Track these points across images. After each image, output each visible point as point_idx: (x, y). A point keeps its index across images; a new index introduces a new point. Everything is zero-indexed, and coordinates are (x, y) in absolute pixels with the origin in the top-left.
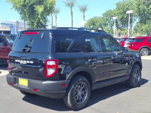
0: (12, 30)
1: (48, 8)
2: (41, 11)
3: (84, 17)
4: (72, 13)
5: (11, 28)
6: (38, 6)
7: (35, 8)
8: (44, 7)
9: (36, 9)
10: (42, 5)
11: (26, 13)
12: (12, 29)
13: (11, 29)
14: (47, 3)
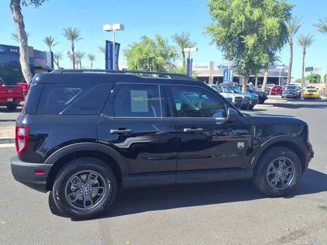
0: (226, 76)
1: (266, 39)
2: (251, 43)
3: (304, 53)
4: (292, 45)
5: (224, 72)
6: (248, 37)
7: (243, 40)
8: (258, 37)
9: (245, 41)
10: (255, 35)
11: (230, 49)
12: (226, 74)
13: (224, 75)
14: (263, 31)
